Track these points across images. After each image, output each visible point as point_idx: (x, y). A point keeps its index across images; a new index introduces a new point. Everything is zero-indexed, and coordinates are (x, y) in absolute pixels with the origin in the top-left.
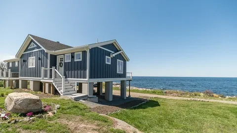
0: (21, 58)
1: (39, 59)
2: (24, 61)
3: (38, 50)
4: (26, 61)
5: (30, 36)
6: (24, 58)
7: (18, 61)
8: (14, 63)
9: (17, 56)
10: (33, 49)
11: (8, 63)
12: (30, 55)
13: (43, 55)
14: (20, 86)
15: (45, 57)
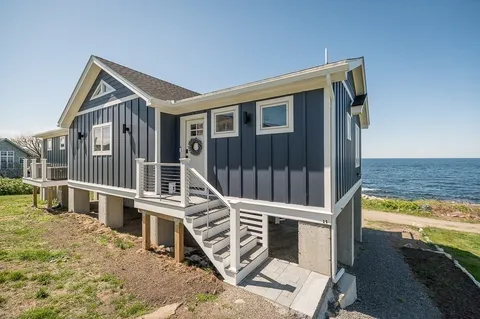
0: (72, 126)
1: (125, 129)
2: (80, 136)
3: (118, 101)
4: (84, 136)
5: (96, 62)
6: (79, 127)
7: (67, 136)
8: (56, 139)
9: (61, 123)
10: (106, 99)
11: (45, 141)
12: (96, 117)
13: (135, 117)
14: (71, 206)
15: (143, 124)
